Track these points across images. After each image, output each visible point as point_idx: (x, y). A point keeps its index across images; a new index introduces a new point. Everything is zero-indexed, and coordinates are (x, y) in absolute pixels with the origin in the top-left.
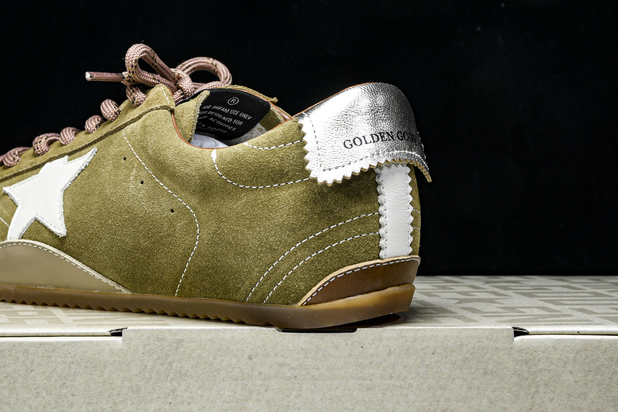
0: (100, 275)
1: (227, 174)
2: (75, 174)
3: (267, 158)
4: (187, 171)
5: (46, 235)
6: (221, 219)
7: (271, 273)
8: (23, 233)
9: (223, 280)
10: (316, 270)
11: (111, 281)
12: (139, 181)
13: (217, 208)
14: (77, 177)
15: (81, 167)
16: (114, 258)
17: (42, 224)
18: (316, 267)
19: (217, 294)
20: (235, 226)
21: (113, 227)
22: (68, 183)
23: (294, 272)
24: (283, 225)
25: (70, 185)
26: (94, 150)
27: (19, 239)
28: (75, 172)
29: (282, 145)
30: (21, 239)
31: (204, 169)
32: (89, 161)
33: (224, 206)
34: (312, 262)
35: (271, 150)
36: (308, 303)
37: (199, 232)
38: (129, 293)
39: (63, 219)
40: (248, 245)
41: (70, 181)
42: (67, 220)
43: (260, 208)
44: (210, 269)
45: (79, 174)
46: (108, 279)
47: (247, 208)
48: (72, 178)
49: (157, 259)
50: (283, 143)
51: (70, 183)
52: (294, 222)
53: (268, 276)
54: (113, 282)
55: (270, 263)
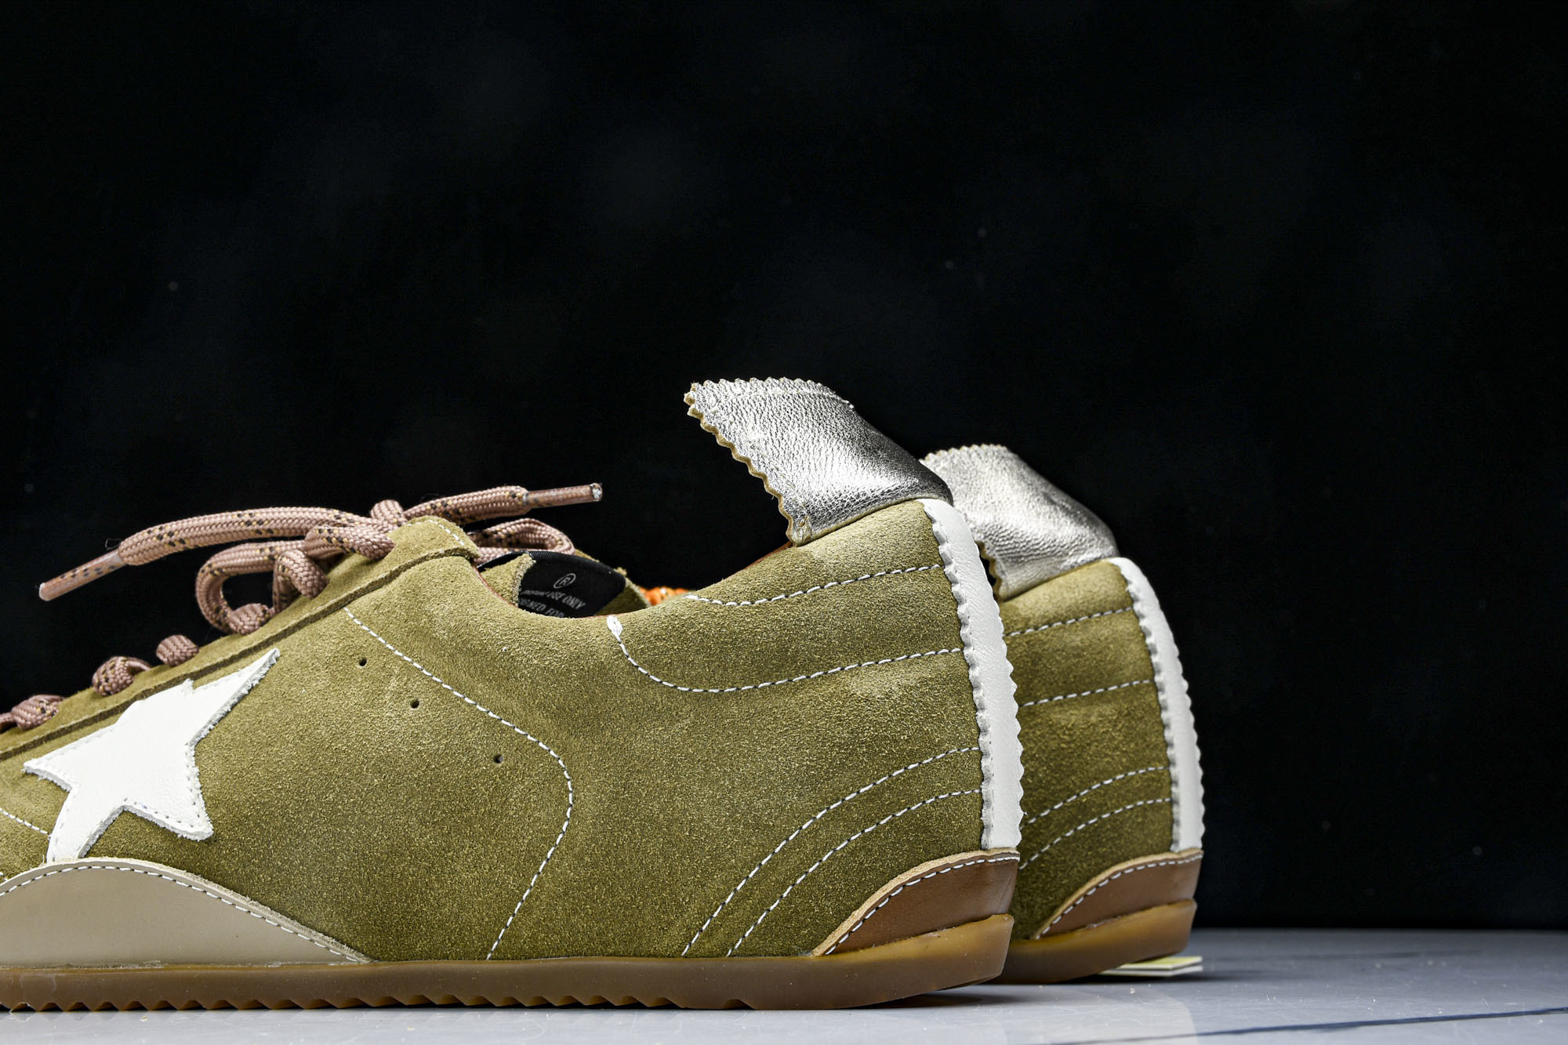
0: (296, 923)
1: (652, 665)
2: (226, 705)
3: (747, 623)
4: (547, 663)
5: (156, 842)
6: (632, 767)
7: (751, 883)
8: (91, 843)
9: (626, 908)
10: (862, 871)
11: (321, 935)
12: (406, 703)
13: (622, 742)
14: (228, 712)
15: (239, 691)
16: (337, 879)
17: (142, 818)
18: (861, 863)
19: (606, 944)
20: (666, 778)
21: (340, 807)
22: (205, 727)
23: (811, 878)
24: (788, 772)
25: (210, 730)
26: (274, 653)
27: (80, 857)
28: (225, 702)
29: (782, 596)
30: (86, 856)
31: (592, 656)
32: (259, 676)
33: (639, 737)
34: (853, 853)
35: (757, 607)
36: (840, 949)
37: (574, 798)
38: (364, 961)
39: (201, 802)
40: (701, 820)
41: (210, 722)
42: (212, 804)
43: (729, 736)
44: (595, 884)
45: (233, 706)
46: (314, 932)
47: (698, 738)
48: (215, 716)
49: (454, 871)
50: (784, 592)
51: (212, 727)
52: (813, 764)
53: (747, 891)
54: (327, 938)
55: (755, 859)
